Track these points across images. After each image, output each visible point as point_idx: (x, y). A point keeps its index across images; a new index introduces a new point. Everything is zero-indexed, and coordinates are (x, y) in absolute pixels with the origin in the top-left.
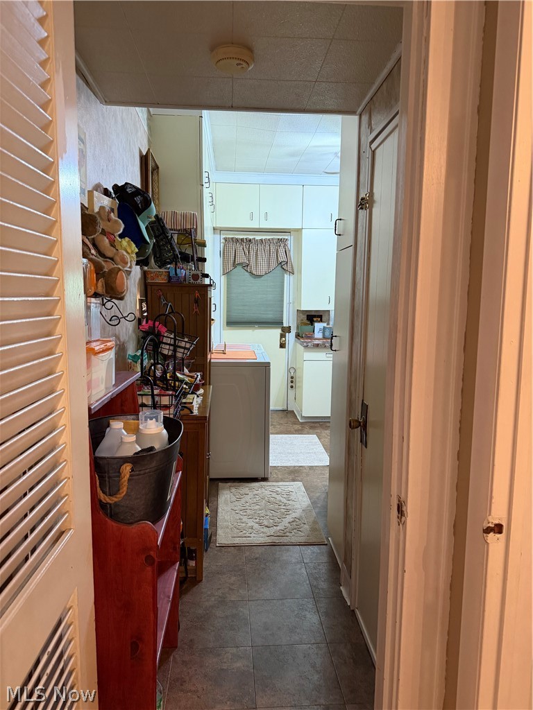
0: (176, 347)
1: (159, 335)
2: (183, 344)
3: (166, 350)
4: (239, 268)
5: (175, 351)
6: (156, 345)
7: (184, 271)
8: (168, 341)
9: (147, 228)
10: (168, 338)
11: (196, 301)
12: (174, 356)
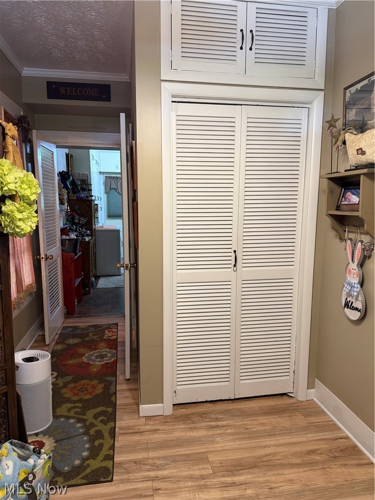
0: (79, 220)
1: (74, 216)
2: (82, 219)
3: (76, 221)
4: (113, 190)
5: (79, 221)
6: (73, 218)
7: (83, 195)
8: (77, 218)
9: (70, 184)
10: (77, 217)
11: (88, 206)
12: (79, 223)
